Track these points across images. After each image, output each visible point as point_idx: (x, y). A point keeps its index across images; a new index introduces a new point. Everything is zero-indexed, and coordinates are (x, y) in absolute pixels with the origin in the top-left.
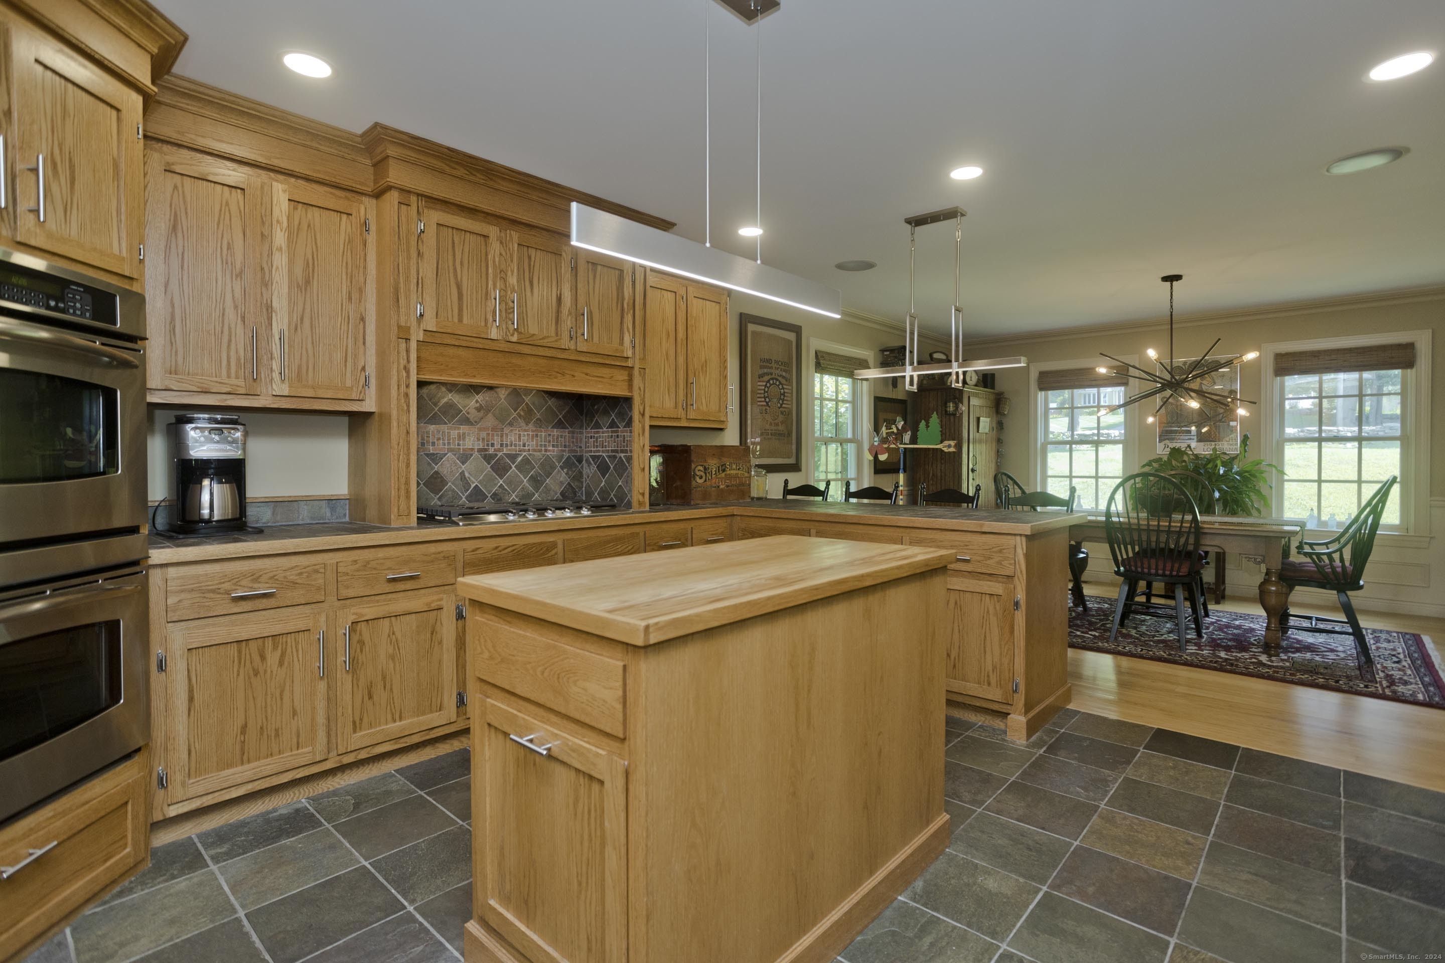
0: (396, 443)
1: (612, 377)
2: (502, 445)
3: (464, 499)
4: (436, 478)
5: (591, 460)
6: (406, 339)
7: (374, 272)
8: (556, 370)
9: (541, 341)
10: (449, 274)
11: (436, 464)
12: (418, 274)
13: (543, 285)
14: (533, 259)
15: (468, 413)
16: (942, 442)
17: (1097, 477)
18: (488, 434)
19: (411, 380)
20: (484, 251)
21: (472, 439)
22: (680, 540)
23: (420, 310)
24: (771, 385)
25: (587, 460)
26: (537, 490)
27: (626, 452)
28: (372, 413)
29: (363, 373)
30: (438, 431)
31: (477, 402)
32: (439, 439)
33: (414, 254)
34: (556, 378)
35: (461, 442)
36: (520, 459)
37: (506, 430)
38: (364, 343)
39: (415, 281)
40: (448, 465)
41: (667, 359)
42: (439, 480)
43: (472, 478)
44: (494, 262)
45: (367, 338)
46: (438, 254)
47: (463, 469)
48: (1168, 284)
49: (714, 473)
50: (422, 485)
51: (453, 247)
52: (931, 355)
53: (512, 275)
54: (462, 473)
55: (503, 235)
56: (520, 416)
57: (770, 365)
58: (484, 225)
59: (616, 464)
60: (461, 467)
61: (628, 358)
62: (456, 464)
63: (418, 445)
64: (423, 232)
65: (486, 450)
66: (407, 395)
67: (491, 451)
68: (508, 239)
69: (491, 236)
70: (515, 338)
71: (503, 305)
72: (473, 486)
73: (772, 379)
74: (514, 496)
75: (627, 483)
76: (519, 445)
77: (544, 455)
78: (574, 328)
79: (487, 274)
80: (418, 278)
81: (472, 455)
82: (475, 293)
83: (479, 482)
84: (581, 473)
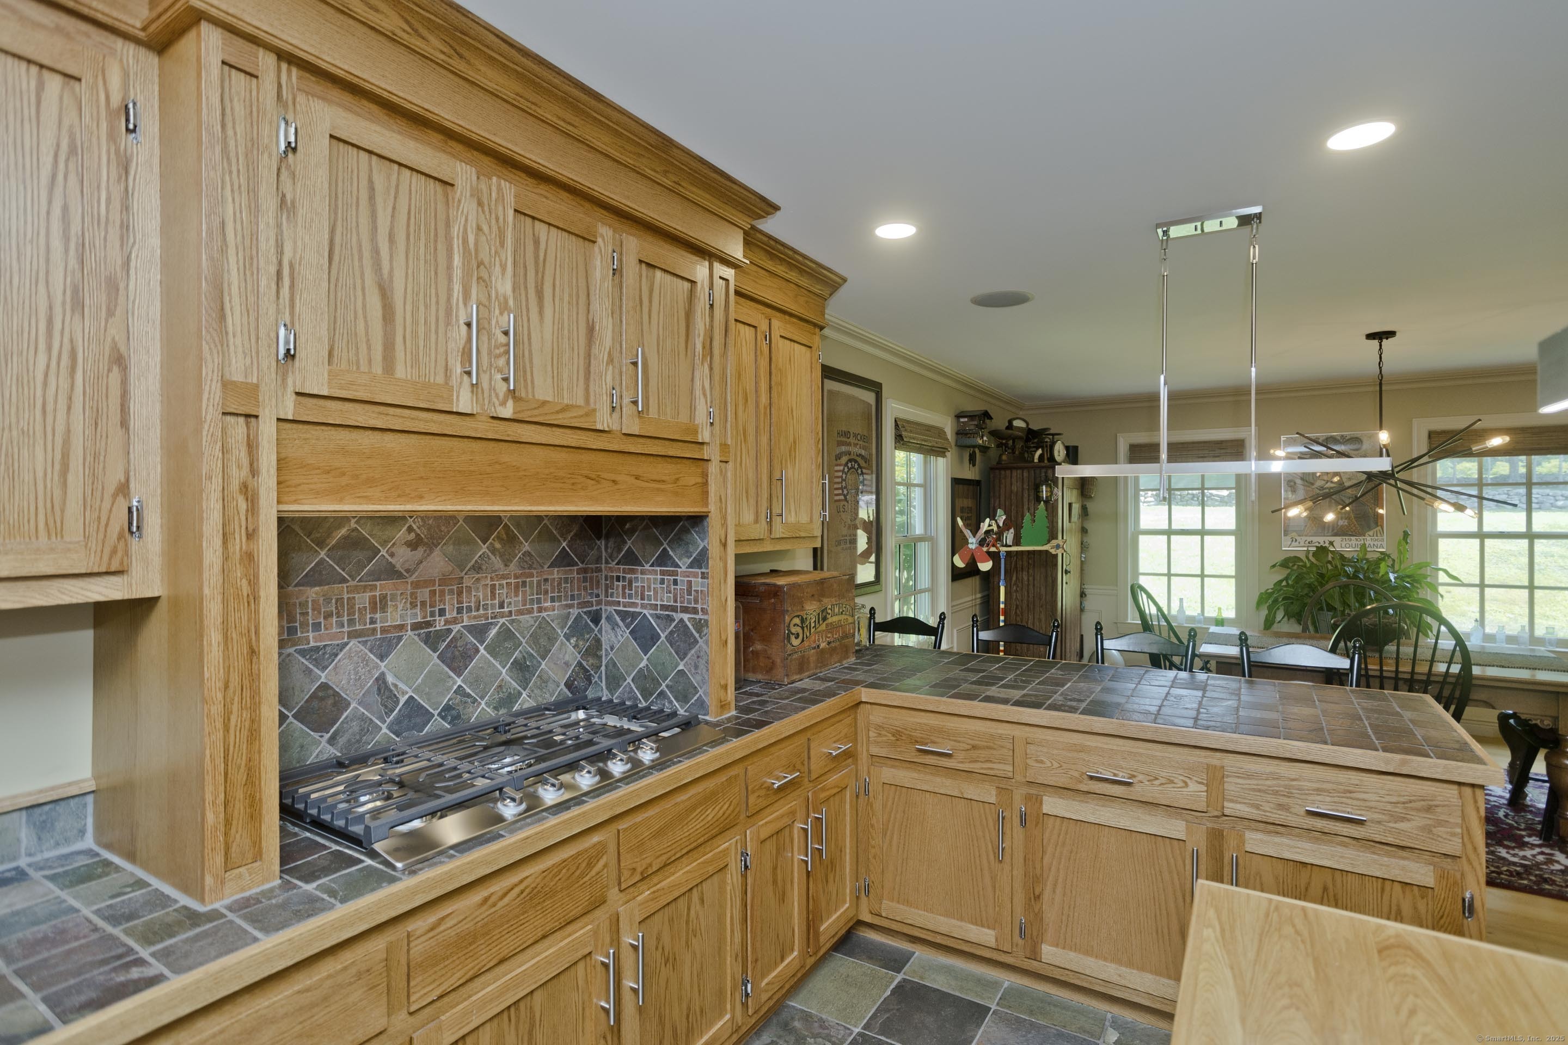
0: (220, 684)
1: (677, 479)
2: (460, 610)
3: (385, 730)
4: (322, 699)
5: (618, 619)
6: (247, 416)
7: (155, 241)
8: (585, 472)
9: (560, 416)
10: (360, 259)
11: (324, 669)
12: (280, 252)
13: (561, 299)
14: (543, 246)
15: (392, 555)
16: (1049, 541)
17: (1202, 576)
18: (433, 593)
19: (262, 517)
20: (441, 216)
21: (400, 607)
22: (795, 769)
23: (287, 342)
24: (849, 469)
25: (609, 618)
26: (525, 683)
27: (695, 611)
28: (152, 602)
29: (120, 499)
30: (328, 601)
31: (410, 529)
32: (328, 616)
33: (269, 203)
34: (584, 488)
35: (378, 615)
36: (493, 632)
37: (467, 582)
38: (124, 424)
39: (273, 269)
40: (351, 667)
41: (745, 440)
42: (330, 701)
43: (401, 685)
44: (465, 241)
45: (134, 407)
46: (334, 209)
47: (383, 669)
48: (1375, 343)
49: (813, 625)
50: (291, 719)
51: (372, 198)
52: (1010, 422)
53: (503, 273)
54: (381, 679)
55: (483, 187)
56: (493, 551)
57: (848, 441)
58: (443, 157)
59: (671, 633)
60: (377, 667)
61: (702, 443)
62: (366, 661)
63: (280, 634)
64: (294, 150)
65: (429, 624)
66: (250, 558)
67: (440, 625)
68: (494, 195)
69: (459, 183)
70: (507, 411)
71: (485, 338)
72: (403, 700)
73: (850, 460)
74: (483, 705)
75: (696, 667)
76: (493, 606)
77: (538, 617)
78: (618, 388)
79: (449, 267)
80: (280, 263)
81: (400, 638)
82: (422, 308)
83: (416, 690)
84: (598, 642)
